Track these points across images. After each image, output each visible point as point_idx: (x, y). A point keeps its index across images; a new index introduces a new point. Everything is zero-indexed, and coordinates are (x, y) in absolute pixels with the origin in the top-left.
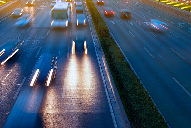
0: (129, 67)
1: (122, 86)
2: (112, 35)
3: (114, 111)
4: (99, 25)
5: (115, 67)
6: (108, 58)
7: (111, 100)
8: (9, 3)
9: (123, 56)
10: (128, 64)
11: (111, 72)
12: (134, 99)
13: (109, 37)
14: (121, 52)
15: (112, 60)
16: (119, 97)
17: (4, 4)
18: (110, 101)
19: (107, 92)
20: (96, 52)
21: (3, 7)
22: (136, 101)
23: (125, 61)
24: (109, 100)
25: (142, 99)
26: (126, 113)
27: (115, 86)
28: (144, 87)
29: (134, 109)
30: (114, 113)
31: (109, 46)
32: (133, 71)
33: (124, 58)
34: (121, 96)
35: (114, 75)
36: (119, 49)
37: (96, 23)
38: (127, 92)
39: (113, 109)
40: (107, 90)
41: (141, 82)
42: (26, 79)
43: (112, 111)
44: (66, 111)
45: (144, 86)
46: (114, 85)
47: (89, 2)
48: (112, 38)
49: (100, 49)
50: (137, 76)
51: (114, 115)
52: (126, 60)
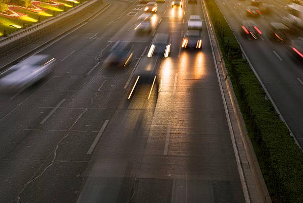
0: (273, 109)
1: (261, 140)
2: (247, 58)
3: (245, 179)
4: (226, 41)
5: (249, 108)
6: (239, 94)
7: (243, 162)
8: (85, 4)
9: (264, 91)
10: (271, 105)
11: (243, 116)
12: (279, 161)
13: (242, 60)
14: (260, 85)
15: (246, 98)
16: (254, 156)
17: (77, 4)
18: (241, 162)
19: (235, 149)
20: (220, 84)
21: (75, 9)
22: (283, 164)
23: (266, 98)
24: (238, 161)
25: (291, 161)
26: (266, 182)
27: (248, 138)
28: (297, 143)
29: (279, 178)
30: (246, 181)
31: (240, 74)
32: (278, 116)
33: (265, 94)
34: (258, 155)
35: (248, 121)
36: (257, 79)
37: (220, 37)
38: (268, 149)
39: (244, 176)
40: (236, 144)
41: (291, 134)
42: (109, 122)
43: (242, 178)
44: (169, 175)
45: (295, 140)
46: (247, 136)
47: (210, 4)
48: (246, 61)
49: (226, 79)
50: (285, 123)
51: (246, 184)
52: (268, 97)
